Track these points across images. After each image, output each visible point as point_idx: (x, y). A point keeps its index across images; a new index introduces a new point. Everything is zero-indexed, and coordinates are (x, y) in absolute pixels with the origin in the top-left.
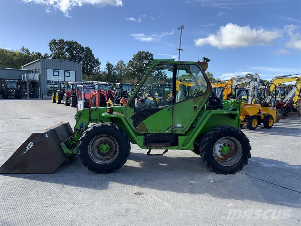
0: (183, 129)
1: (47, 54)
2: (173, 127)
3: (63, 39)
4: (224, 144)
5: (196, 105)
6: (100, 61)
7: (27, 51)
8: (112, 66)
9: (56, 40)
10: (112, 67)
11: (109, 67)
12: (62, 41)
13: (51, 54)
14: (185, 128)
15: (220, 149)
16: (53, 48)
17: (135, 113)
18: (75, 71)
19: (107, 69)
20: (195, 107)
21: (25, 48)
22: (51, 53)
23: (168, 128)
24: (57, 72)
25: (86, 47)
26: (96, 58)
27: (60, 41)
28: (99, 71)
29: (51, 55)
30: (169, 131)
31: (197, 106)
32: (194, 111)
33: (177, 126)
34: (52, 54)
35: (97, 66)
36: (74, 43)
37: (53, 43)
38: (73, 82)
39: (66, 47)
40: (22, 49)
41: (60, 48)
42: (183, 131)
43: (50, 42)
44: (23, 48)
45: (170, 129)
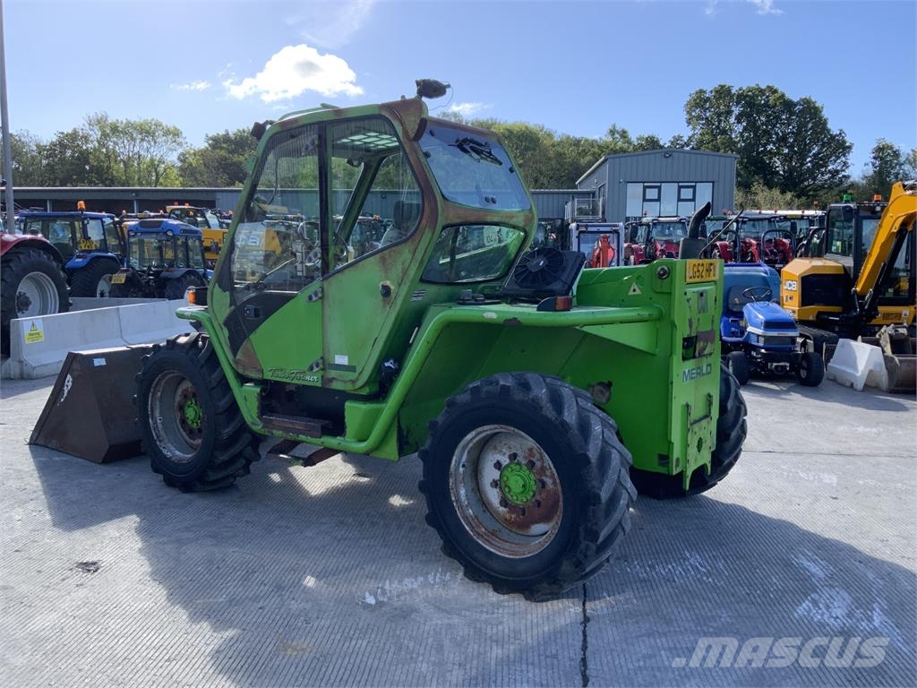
0: (352, 376)
1: (680, 138)
2: (324, 364)
3: (728, 84)
4: (513, 457)
5: (388, 283)
6: (849, 140)
7: (624, 134)
8: (895, 152)
9: (705, 92)
10: (896, 154)
11: (881, 159)
12: (723, 92)
13: (690, 135)
14: (358, 371)
15: (496, 474)
16: (699, 118)
17: (233, 307)
18: (713, 182)
19: (873, 164)
20: (386, 292)
21: (617, 128)
22: (691, 133)
23: (311, 368)
24: (657, 190)
25: (803, 100)
26: (835, 131)
27: (717, 92)
28: (843, 173)
29: (690, 138)
30: (313, 379)
31: (392, 287)
32: (384, 306)
33: (336, 363)
34: (694, 135)
35: (838, 158)
36: (762, 92)
37: (699, 101)
38: (651, 219)
39: (736, 110)
40: (611, 131)
41: (719, 115)
42: (353, 382)
43: (688, 98)
44: (614, 127)
45: (316, 369)
